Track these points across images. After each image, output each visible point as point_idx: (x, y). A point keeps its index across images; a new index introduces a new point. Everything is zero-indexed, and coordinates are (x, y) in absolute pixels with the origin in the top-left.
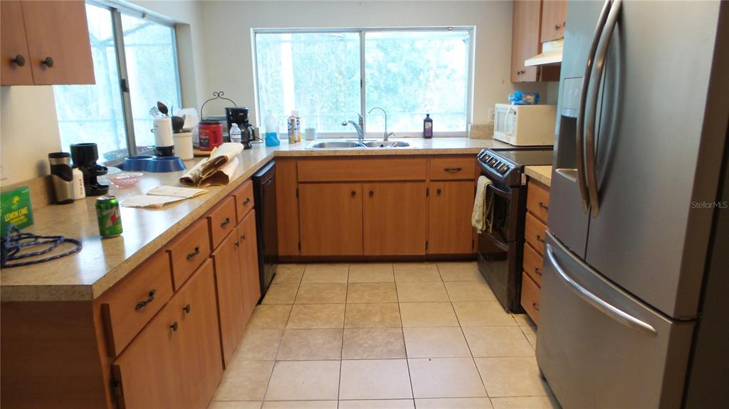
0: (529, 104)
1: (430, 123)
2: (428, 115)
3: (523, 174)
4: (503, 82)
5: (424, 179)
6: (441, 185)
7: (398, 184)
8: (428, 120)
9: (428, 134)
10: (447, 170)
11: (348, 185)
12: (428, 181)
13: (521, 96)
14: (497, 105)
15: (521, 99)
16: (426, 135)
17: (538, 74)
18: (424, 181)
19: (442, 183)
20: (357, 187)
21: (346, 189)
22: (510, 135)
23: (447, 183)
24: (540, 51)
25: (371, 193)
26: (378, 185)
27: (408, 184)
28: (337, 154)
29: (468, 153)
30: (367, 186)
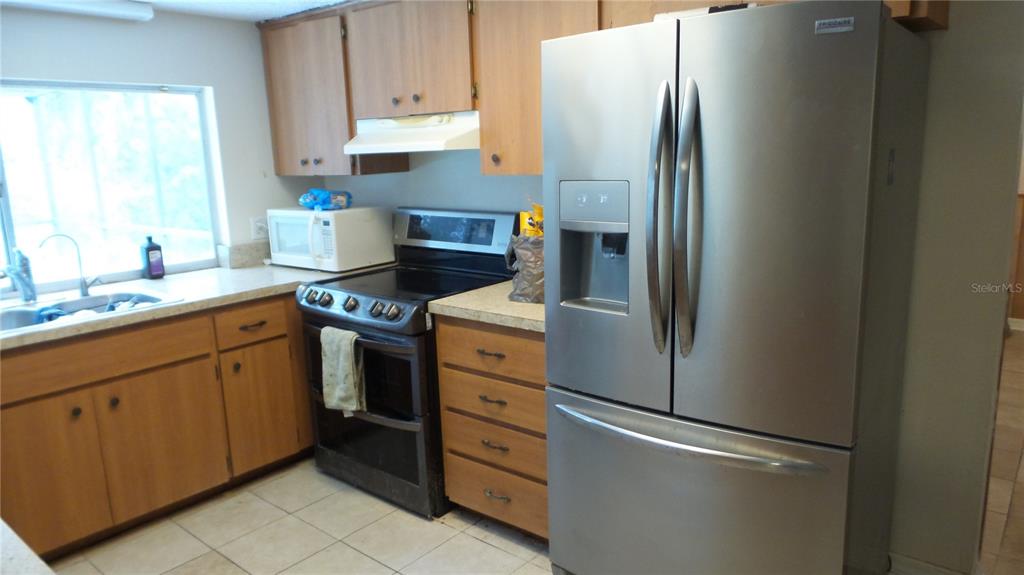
0: (341, 208)
1: (157, 252)
2: (150, 239)
3: (427, 314)
4: (265, 176)
5: (205, 351)
6: (237, 355)
7: (164, 372)
8: (152, 247)
9: (154, 272)
10: (244, 328)
11: (59, 400)
12: (214, 355)
13: (329, 197)
14: (271, 212)
15: (330, 203)
16: (155, 273)
17: (354, 165)
18: (206, 356)
19: (239, 352)
20: (82, 399)
21: (57, 408)
22: (319, 256)
23: (248, 349)
24: (352, 134)
25: (115, 403)
26: (123, 383)
27: (181, 368)
28: (28, 342)
29: (272, 294)
30: (103, 393)
